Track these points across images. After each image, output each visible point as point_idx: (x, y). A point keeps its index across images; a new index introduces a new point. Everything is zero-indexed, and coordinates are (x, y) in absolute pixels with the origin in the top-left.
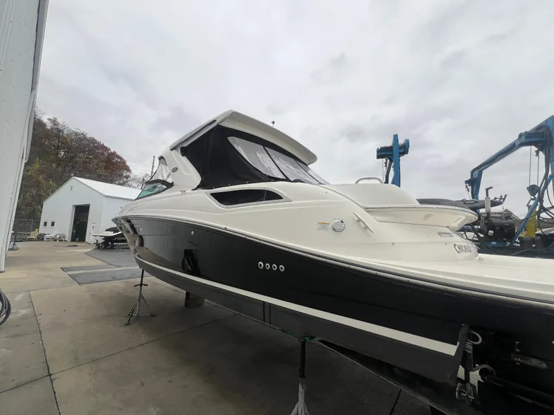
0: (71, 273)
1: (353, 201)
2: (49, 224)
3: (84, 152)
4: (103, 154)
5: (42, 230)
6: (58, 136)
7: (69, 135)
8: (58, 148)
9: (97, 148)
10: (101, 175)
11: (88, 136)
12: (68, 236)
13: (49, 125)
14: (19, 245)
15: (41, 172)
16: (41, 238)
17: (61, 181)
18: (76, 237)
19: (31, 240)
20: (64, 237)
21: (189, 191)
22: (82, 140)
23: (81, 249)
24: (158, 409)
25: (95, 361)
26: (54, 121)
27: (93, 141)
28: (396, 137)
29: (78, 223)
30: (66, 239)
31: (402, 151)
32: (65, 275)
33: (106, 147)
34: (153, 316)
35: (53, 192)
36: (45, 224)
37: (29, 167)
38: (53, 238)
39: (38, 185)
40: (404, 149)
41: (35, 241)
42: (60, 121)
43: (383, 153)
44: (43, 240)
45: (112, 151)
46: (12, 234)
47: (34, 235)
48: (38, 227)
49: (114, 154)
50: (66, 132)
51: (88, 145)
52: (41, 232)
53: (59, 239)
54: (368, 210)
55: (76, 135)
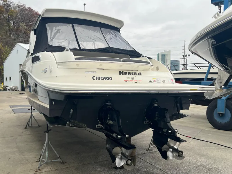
0: (13, 108)
1: (56, 60)
2: (8, 79)
5: (6, 83)
6: (7, 10)
7: (14, 8)
8: (8, 21)
9: (33, 15)
11: (27, 7)
12: (20, 88)
13: (2, 3)
16: (5, 89)
20: (17, 88)
21: (30, 56)
27: (30, 10)
30: (19, 89)
32: (10, 109)
35: (8, 54)
36: (6, 78)
38: (11, 89)
41: (2, 91)
44: (6, 90)
47: (1, 86)
48: (3, 81)
50: (12, 6)
51: (27, 15)
52: (5, 85)
53: (15, 90)
54: (58, 64)
55: (19, 7)
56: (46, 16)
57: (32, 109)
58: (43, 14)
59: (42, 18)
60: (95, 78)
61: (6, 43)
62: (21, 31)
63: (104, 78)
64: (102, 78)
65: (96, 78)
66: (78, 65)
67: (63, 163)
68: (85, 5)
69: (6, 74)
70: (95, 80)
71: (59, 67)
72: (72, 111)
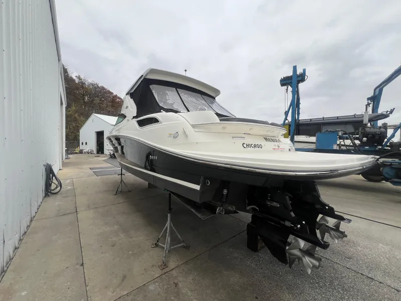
0: (94, 170)
1: (188, 122)
2: (84, 144)
3: (98, 97)
4: (109, 97)
5: (81, 147)
6: (82, 87)
7: (89, 86)
8: (84, 95)
9: (105, 92)
10: (109, 112)
11: (99, 85)
12: (95, 152)
13: (77, 81)
14: (70, 156)
15: (76, 112)
16: (81, 152)
17: (87, 116)
18: (99, 151)
19: (76, 153)
20: (93, 151)
21: (130, 120)
22: (97, 88)
23: (102, 158)
24: (118, 227)
25: (96, 208)
26: (79, 78)
27: (103, 88)
28: (295, 68)
29: (99, 142)
31: (300, 79)
32: (91, 171)
33: (111, 92)
34: (129, 191)
35: (84, 123)
36: (82, 144)
37: (69, 109)
38: (87, 152)
39: (75, 120)
40: (302, 78)
41: (78, 154)
42: (82, 77)
43: (285, 82)
44: (82, 153)
45: (115, 94)
46: (66, 150)
47: (77, 150)
48: (79, 146)
49: (116, 96)
50: (87, 84)
51: (100, 92)
52: (81, 148)
53: (91, 153)
54: (194, 126)
55: (93, 85)
56: (150, 77)
57: (122, 174)
58: (146, 76)
59: (145, 78)
60: (245, 145)
61: (82, 114)
62: (95, 104)
63: (255, 146)
64: (253, 146)
65: (247, 145)
66: (224, 128)
67: (187, 247)
68: (186, 71)
69: (82, 140)
70: (245, 148)
71: (196, 130)
72: (225, 191)
